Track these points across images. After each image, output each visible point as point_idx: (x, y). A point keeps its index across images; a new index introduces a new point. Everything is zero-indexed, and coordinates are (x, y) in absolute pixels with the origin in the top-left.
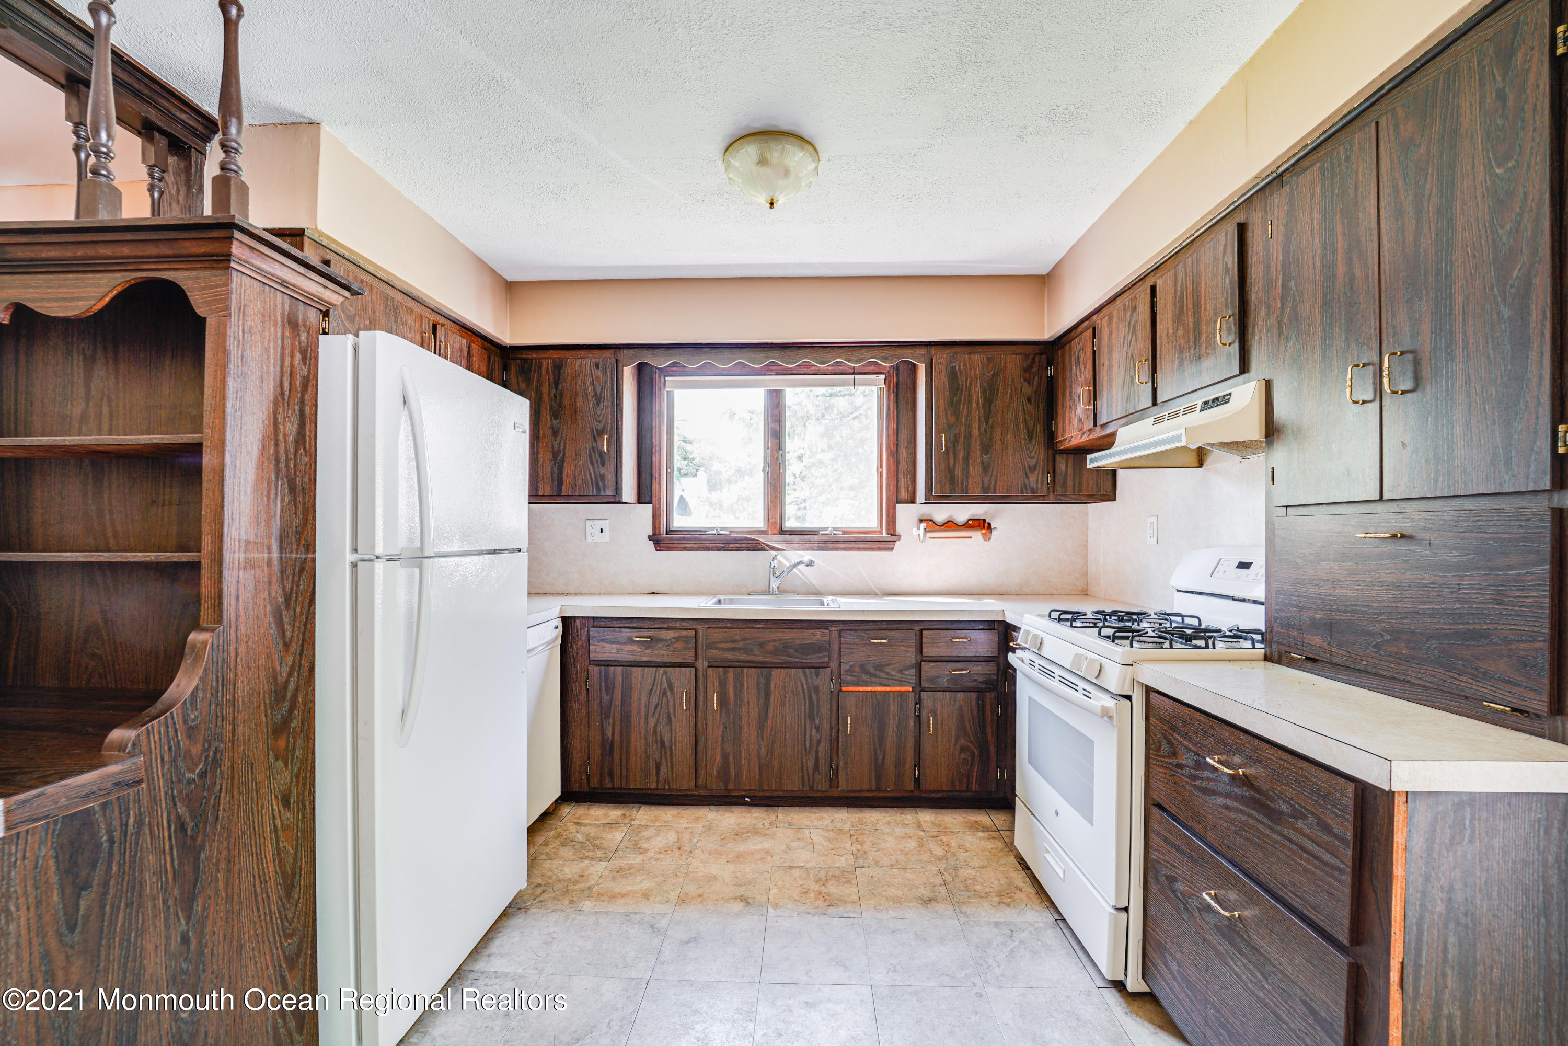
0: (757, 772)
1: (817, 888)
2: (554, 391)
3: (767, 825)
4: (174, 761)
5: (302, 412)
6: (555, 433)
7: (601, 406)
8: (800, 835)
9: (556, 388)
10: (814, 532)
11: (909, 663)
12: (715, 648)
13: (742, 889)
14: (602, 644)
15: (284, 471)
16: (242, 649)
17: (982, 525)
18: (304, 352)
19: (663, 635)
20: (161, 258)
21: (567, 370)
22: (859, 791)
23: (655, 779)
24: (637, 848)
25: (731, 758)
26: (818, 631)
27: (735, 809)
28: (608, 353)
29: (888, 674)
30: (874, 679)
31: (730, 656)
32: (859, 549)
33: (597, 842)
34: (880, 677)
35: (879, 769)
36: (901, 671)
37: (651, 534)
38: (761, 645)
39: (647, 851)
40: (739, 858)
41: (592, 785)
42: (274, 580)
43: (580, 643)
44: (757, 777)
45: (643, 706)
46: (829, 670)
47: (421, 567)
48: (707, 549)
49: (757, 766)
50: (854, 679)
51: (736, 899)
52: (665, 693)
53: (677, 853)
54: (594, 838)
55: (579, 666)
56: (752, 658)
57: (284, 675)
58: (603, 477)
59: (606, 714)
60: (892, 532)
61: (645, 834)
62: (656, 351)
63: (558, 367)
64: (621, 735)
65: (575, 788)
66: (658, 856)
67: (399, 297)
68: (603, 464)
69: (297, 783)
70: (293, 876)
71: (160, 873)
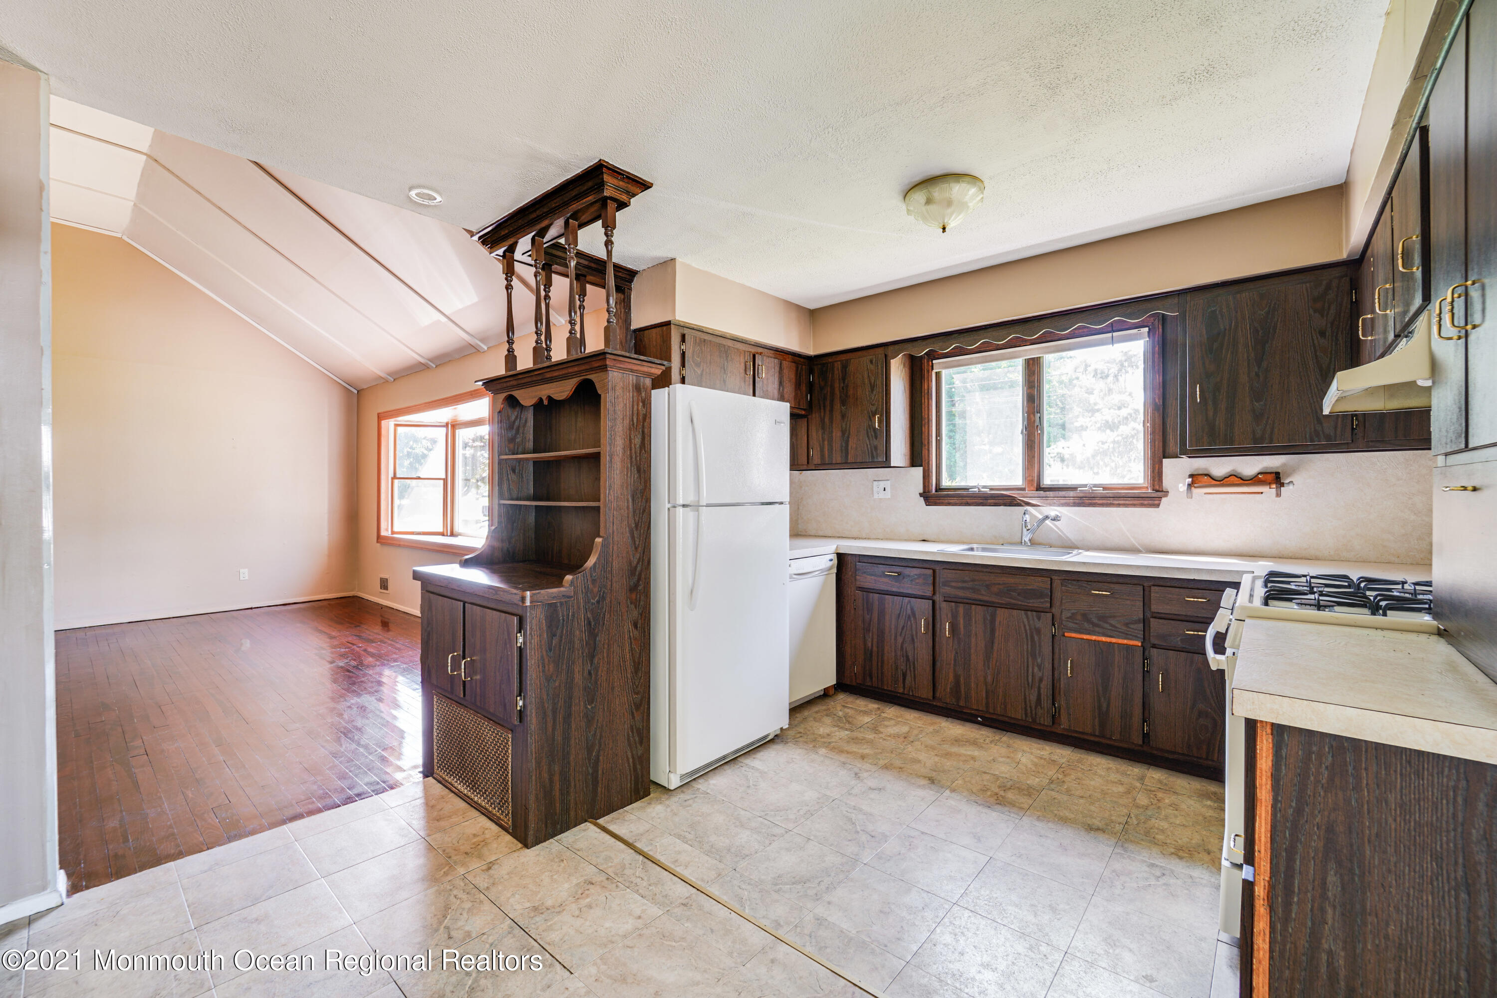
0: (984, 696)
1: (997, 790)
2: (842, 385)
3: (988, 741)
4: (587, 593)
6: (843, 416)
7: (875, 392)
8: (1012, 755)
9: (844, 383)
10: (1073, 488)
11: (1135, 618)
12: (949, 586)
13: (934, 773)
14: (864, 575)
15: (634, 463)
16: (615, 548)
17: (1276, 479)
18: (643, 402)
19: (907, 571)
20: (586, 370)
21: (851, 368)
22: (1080, 733)
23: (902, 685)
24: (875, 729)
25: (962, 679)
26: (1040, 579)
27: (968, 725)
28: (880, 351)
29: (1111, 625)
30: (1097, 629)
31: (961, 593)
32: (1119, 505)
33: (850, 720)
34: (1103, 628)
35: (1103, 717)
36: (1127, 625)
37: (922, 491)
38: (988, 587)
39: (881, 733)
40: (948, 755)
41: (858, 682)
42: (630, 516)
43: (850, 573)
44: (984, 701)
45: (893, 627)
46: (1049, 615)
47: (698, 511)
48: (968, 504)
49: (984, 691)
50: (1076, 626)
51: (926, 777)
52: (909, 617)
53: (903, 739)
54: (849, 717)
55: (850, 591)
56: (980, 597)
57: (635, 563)
58: (876, 448)
59: (867, 630)
60: (1157, 488)
61: (886, 723)
62: (915, 343)
63: (845, 367)
64: (878, 647)
65: (847, 681)
66: (886, 738)
67: (730, 343)
68: (876, 438)
69: (641, 618)
70: (639, 663)
71: (581, 640)
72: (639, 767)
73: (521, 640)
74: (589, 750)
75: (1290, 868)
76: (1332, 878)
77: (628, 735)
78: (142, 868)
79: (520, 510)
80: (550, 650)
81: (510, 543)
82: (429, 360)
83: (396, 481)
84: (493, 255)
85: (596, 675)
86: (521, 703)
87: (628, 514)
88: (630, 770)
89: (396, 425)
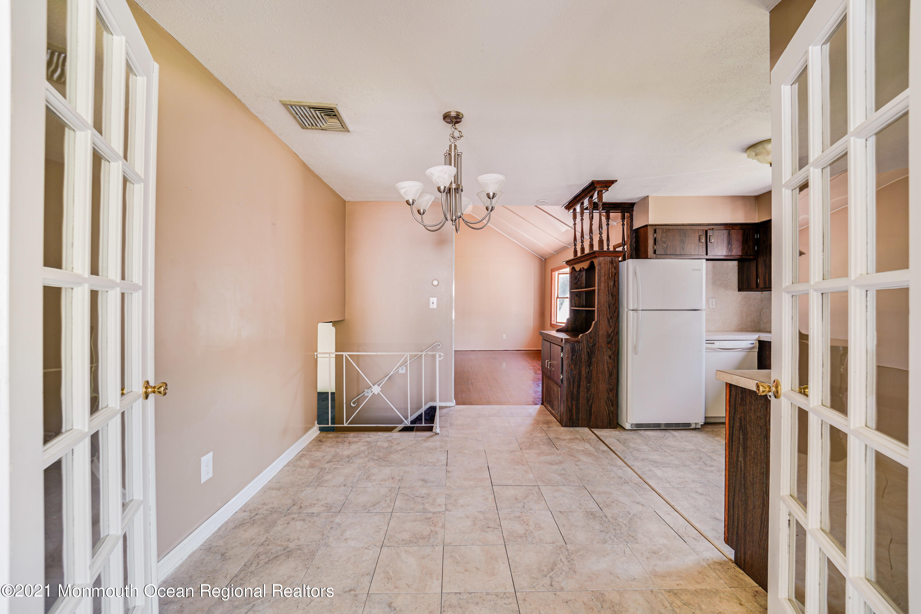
4: (587, 342)
5: (614, 280)
15: (610, 293)
16: (601, 326)
18: (615, 268)
20: (592, 258)
43: (768, 352)
47: (638, 312)
57: (610, 332)
67: (688, 227)
69: (613, 355)
70: (612, 373)
71: (585, 359)
72: (611, 415)
73: (562, 355)
74: (588, 401)
75: (733, 433)
76: (741, 436)
77: (606, 400)
78: (469, 405)
79: (579, 311)
80: (572, 360)
81: (575, 324)
82: (568, 245)
83: (558, 299)
84: (569, 212)
85: (591, 373)
86: (562, 377)
87: (607, 313)
88: (607, 415)
89: (559, 274)
